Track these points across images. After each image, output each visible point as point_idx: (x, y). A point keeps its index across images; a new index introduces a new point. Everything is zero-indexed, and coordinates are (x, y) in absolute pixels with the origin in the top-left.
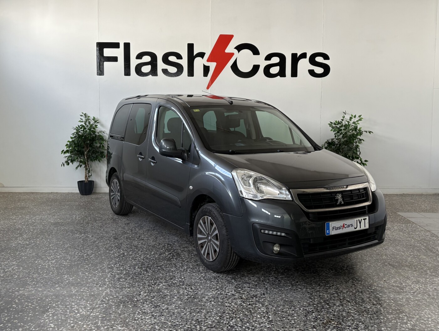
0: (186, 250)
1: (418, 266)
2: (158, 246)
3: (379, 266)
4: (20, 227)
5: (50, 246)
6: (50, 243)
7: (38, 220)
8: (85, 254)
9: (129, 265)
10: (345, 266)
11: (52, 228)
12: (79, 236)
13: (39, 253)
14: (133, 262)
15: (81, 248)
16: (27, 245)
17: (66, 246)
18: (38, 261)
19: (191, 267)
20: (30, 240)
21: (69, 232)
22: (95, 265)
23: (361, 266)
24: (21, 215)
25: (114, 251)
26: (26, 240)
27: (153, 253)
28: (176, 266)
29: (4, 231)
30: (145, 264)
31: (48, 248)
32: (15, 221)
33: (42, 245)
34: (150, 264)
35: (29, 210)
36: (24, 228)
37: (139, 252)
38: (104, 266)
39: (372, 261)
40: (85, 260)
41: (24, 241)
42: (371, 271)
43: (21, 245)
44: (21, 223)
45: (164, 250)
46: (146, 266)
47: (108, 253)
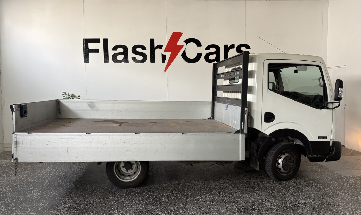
0: (165, 195)
1: (339, 201)
2: (143, 193)
3: (312, 203)
4: (32, 180)
5: (59, 196)
6: (59, 195)
7: (46, 174)
8: (88, 202)
9: (125, 211)
10: (287, 204)
11: (58, 179)
12: (80, 187)
13: (51, 203)
14: (127, 208)
15: (84, 197)
16: (41, 196)
17: (72, 196)
18: (52, 211)
19: (173, 210)
20: (42, 192)
21: (71, 183)
22: (98, 212)
23: (299, 203)
24: (31, 170)
25: (110, 198)
26: (39, 192)
27: (140, 199)
28: (161, 210)
29: (20, 184)
30: (137, 209)
31: (58, 198)
32: (27, 175)
33: (52, 196)
34: (141, 209)
35: (37, 166)
36: (35, 181)
37: (129, 199)
38: (105, 213)
39: (305, 198)
40: (89, 208)
41: (38, 193)
42: (308, 207)
43: (36, 197)
44: (32, 177)
45: (148, 196)
46: (138, 211)
47: (106, 201)
